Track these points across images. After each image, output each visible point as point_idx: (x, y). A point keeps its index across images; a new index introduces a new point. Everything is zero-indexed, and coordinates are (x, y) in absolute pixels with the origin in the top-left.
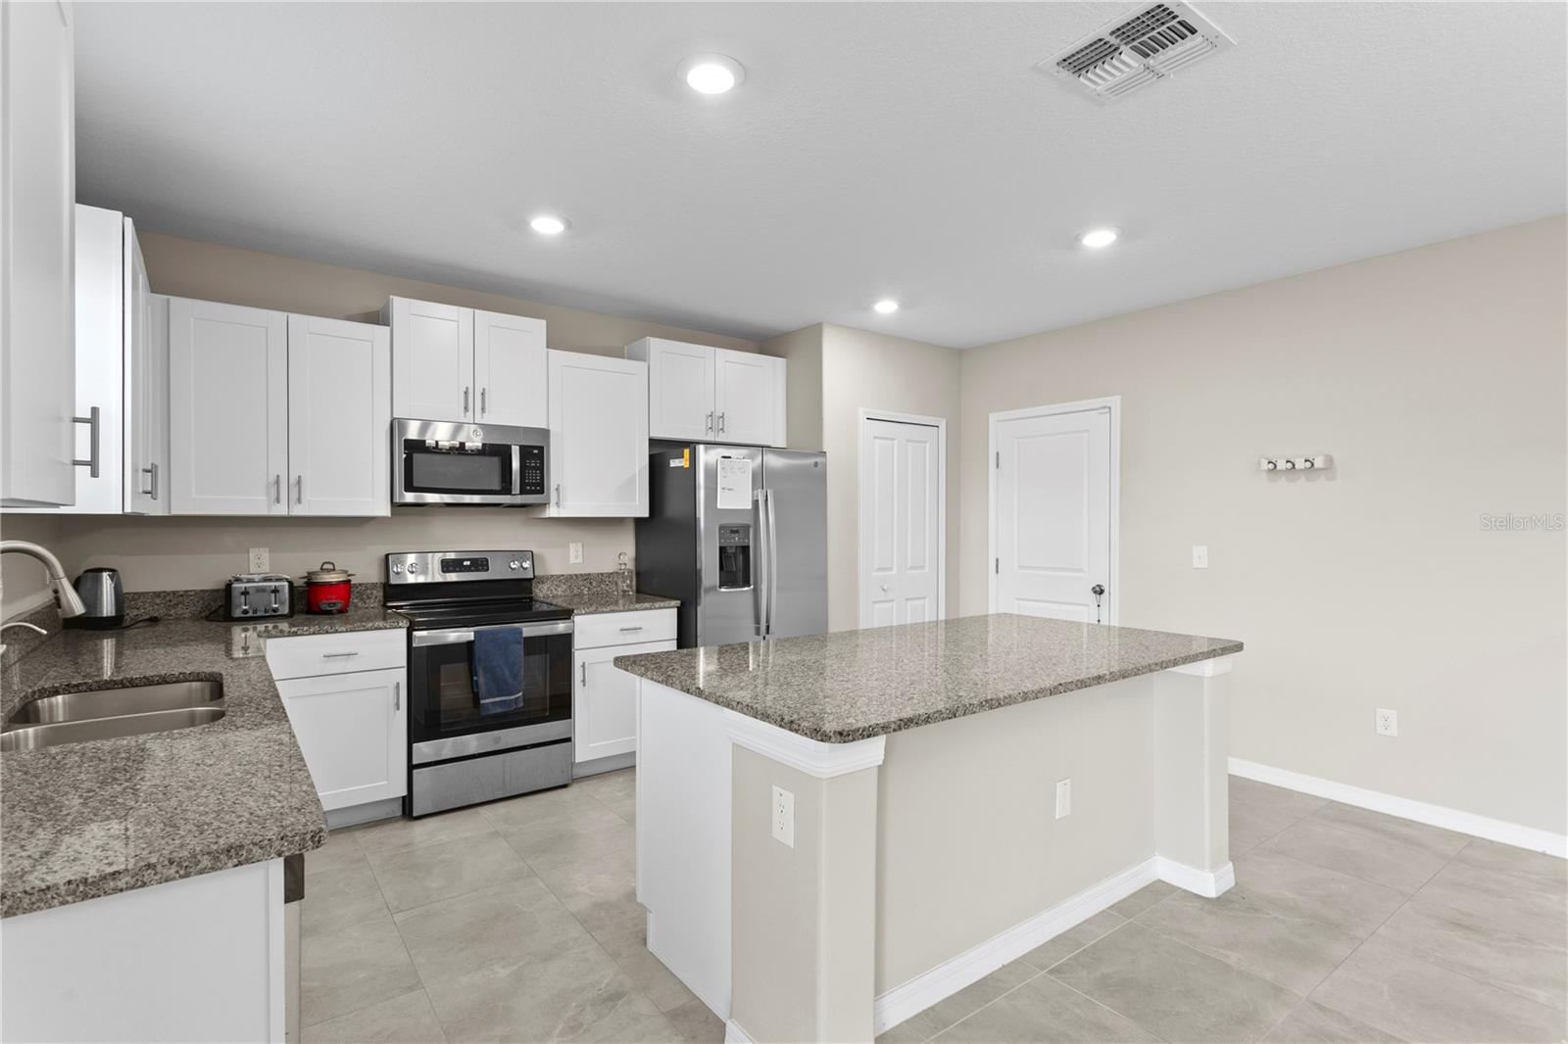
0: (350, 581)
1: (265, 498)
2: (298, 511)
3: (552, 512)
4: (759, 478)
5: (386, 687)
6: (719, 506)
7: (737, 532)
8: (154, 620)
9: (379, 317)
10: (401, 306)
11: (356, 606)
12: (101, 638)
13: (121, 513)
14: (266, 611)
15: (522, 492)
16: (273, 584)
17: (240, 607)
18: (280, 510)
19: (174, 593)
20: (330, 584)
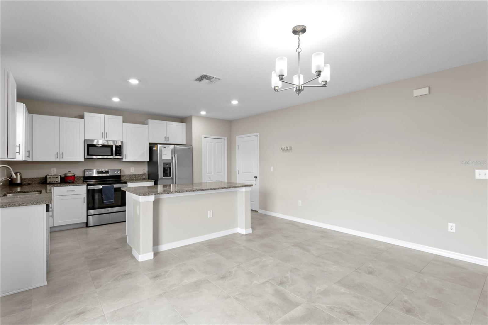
0: (75, 176)
1: (54, 157)
2: (62, 160)
3: (124, 160)
4: (173, 152)
5: (81, 198)
6: (163, 158)
7: (168, 164)
8: (29, 184)
9: (82, 117)
10: (86, 114)
11: (77, 182)
12: (17, 187)
13: (22, 160)
14: (55, 182)
15: (116, 155)
16: (56, 176)
17: (48, 181)
18: (58, 160)
19: (34, 178)
20: (70, 176)
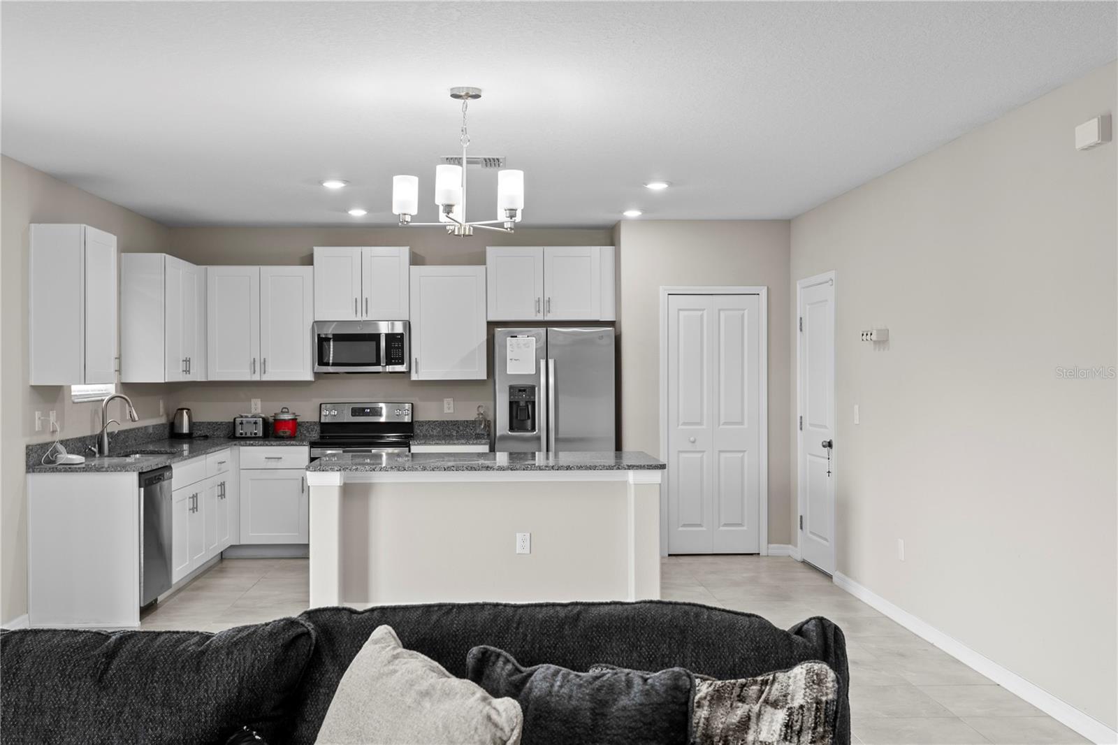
0: (296, 419)
1: (249, 371)
2: (265, 378)
3: (414, 377)
4: (545, 352)
5: (297, 479)
6: (508, 373)
7: (524, 391)
8: (206, 437)
9: (309, 260)
10: (319, 252)
11: (305, 436)
12: (182, 443)
14: (251, 434)
15: (389, 363)
16: (255, 419)
17: (239, 431)
18: (256, 378)
19: (217, 423)
20: (285, 420)
